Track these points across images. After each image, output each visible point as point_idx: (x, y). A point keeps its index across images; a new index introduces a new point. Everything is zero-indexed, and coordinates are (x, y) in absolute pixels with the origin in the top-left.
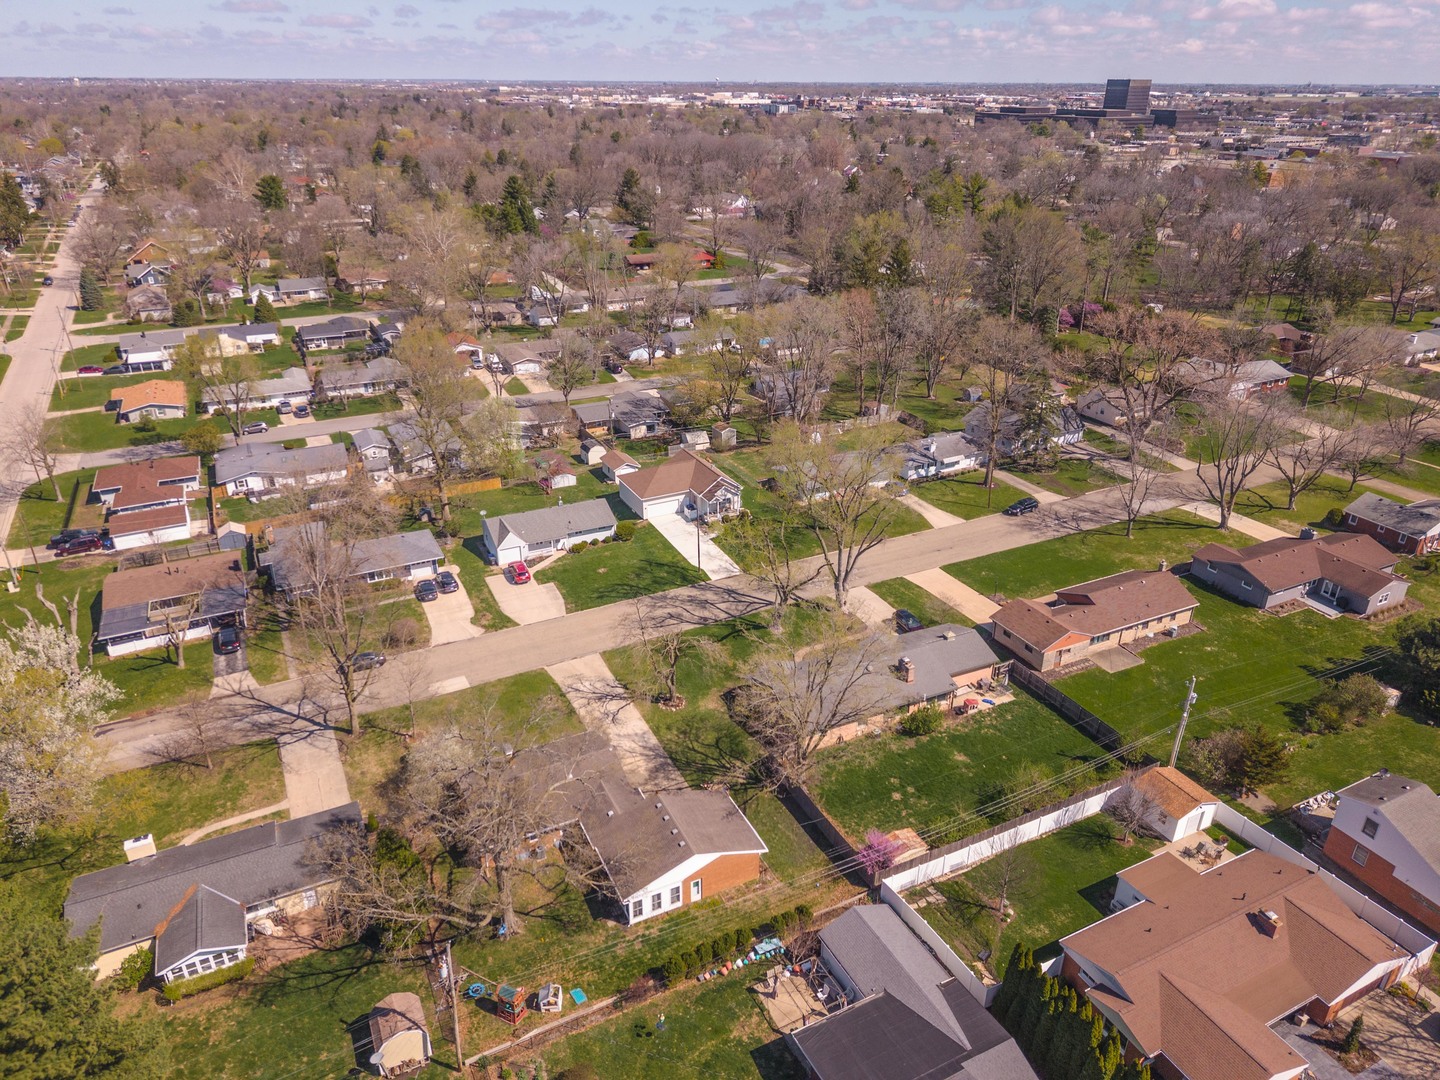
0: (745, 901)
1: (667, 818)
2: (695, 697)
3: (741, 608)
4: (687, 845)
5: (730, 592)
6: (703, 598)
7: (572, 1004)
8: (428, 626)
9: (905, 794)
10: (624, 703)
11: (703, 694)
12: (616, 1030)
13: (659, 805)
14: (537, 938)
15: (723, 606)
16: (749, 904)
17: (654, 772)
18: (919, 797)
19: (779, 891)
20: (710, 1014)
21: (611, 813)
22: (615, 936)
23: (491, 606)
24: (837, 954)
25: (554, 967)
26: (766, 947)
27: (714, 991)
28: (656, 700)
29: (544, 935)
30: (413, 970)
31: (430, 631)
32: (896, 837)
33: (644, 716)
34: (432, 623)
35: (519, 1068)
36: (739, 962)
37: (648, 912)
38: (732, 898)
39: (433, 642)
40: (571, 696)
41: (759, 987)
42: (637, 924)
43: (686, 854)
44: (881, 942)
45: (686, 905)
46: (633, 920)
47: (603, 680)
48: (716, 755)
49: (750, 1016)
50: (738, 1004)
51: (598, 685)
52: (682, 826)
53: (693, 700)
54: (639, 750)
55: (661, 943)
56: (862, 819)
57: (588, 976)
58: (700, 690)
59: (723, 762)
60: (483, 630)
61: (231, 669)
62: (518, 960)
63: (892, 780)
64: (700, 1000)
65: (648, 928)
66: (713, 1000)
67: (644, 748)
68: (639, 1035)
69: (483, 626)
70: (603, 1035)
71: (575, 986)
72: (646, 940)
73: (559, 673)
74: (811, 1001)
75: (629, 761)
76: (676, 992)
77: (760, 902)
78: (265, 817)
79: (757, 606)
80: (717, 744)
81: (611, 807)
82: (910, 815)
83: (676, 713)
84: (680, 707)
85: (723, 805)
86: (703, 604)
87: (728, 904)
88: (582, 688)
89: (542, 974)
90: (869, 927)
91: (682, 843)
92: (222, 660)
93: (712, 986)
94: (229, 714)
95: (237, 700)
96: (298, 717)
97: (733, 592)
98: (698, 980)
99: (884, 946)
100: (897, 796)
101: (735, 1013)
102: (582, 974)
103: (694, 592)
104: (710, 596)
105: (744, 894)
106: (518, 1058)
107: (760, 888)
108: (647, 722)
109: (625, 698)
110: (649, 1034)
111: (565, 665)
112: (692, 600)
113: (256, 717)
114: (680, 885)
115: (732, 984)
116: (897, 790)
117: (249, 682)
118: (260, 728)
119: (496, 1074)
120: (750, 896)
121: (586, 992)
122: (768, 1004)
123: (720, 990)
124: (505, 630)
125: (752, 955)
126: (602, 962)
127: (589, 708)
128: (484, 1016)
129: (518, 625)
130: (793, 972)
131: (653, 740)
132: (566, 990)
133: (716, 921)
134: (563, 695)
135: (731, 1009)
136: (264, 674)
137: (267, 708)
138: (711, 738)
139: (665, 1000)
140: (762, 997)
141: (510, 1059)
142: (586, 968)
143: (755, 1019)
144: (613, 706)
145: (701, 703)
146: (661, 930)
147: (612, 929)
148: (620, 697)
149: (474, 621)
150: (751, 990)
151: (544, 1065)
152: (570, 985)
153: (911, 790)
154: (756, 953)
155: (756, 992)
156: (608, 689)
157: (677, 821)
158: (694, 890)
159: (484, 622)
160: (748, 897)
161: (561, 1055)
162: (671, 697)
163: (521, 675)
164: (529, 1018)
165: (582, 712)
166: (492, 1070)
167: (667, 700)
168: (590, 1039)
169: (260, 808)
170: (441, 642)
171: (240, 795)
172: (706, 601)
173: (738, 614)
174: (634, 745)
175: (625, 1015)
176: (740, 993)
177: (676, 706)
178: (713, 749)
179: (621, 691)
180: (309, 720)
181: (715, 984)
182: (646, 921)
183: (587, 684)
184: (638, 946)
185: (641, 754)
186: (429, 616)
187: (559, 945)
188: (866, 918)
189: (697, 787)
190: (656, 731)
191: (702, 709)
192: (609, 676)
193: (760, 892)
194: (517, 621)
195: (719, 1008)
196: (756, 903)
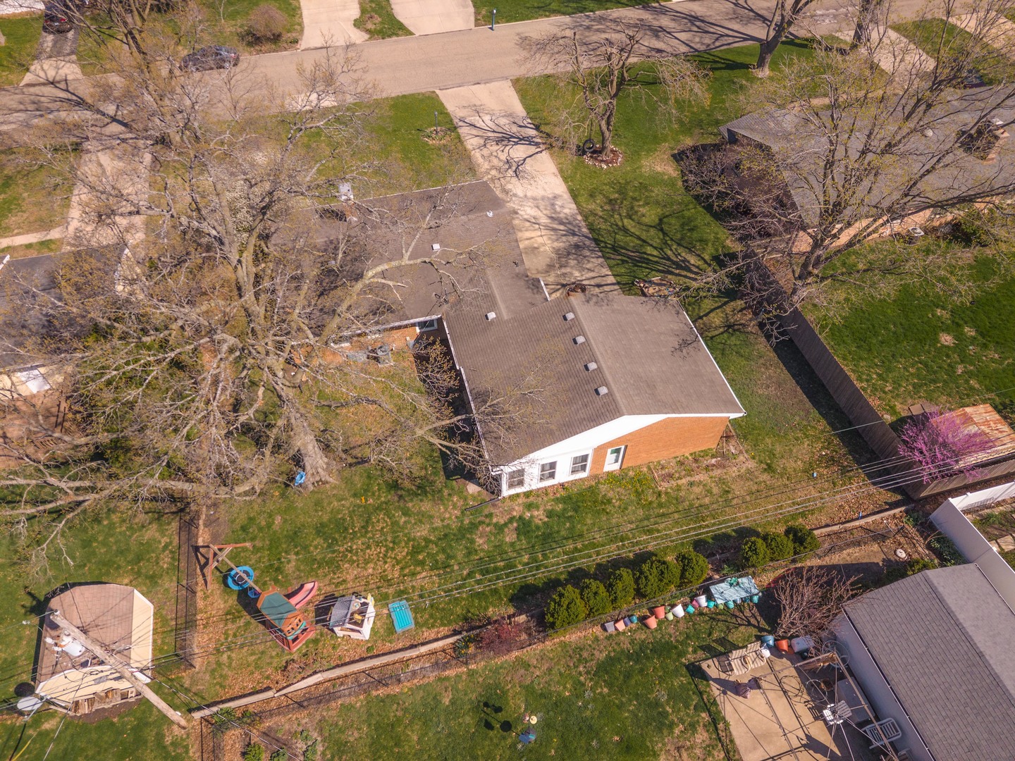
0: (691, 484)
1: (580, 340)
2: (637, 153)
3: (707, 41)
4: (610, 394)
5: (693, 19)
6: (656, 23)
7: (387, 628)
8: (301, 24)
9: (959, 337)
10: (533, 149)
11: (649, 151)
12: (453, 702)
13: (570, 316)
14: (355, 495)
15: (683, 36)
16: (697, 490)
17: (562, 257)
18: (985, 346)
19: (748, 476)
20: (620, 707)
21: (492, 315)
22: (476, 510)
23: (382, 8)
24: (883, 660)
25: (373, 551)
26: (729, 592)
27: (629, 657)
28: (581, 151)
29: (366, 491)
30: (159, 516)
31: (302, 30)
32: (968, 420)
33: (561, 171)
34: (306, 21)
35: (280, 746)
36: (679, 610)
37: (533, 482)
38: (671, 476)
39: (303, 44)
40: (464, 131)
41: (712, 668)
42: (512, 498)
43: (609, 412)
44: (987, 665)
45: (595, 477)
46: (506, 492)
47: (510, 115)
48: (656, 242)
49: (693, 727)
50: (672, 696)
51: (503, 121)
52: (605, 360)
53: (634, 156)
54: (544, 220)
55: (547, 538)
56: (889, 370)
57: (424, 579)
58: (647, 141)
59: (669, 253)
60: (367, 36)
61: (57, 53)
62: (320, 530)
63: (939, 312)
64: (605, 669)
65: (529, 507)
66: (628, 676)
67: (551, 218)
68: (489, 726)
69: (368, 31)
70: (427, 712)
71: (400, 594)
72: (524, 527)
73: (453, 101)
74: (807, 717)
75: (528, 234)
76: (564, 645)
77: (715, 490)
78: (29, 246)
79: (731, 40)
80: (660, 226)
81: (493, 306)
82: (971, 374)
83: (608, 172)
84: (615, 165)
85: (675, 326)
86: (657, 32)
87: (664, 486)
88: (480, 124)
89: (351, 562)
90: (958, 624)
91: (603, 390)
92: (50, 39)
93: (626, 645)
94: (31, 107)
95: (48, 90)
96: (114, 119)
97: (697, 18)
98: (605, 629)
99: (996, 679)
100: (946, 339)
101: (664, 715)
102: (414, 574)
103: (646, 15)
104: (665, 22)
105: (690, 472)
106: (283, 724)
107: (719, 466)
108: (565, 179)
109: (537, 144)
110: (507, 726)
111: (463, 91)
112: (641, 25)
113: (63, 114)
114: (590, 452)
115: (663, 649)
116: (947, 330)
117: (70, 70)
118: (65, 128)
119: (239, 747)
120: (701, 477)
121: (416, 610)
122: (730, 707)
123: (641, 654)
124: (395, 38)
125: (702, 600)
126: (449, 557)
127: (485, 152)
128: (248, 624)
129: (411, 34)
130: (776, 650)
131: (568, 208)
132: (382, 600)
133: (641, 512)
134: (454, 129)
135: (657, 704)
136: (89, 62)
137: (78, 104)
138: (650, 214)
139: (542, 657)
140: (715, 690)
141: (268, 723)
142: (422, 563)
143: (701, 736)
144: (519, 152)
145: (644, 162)
146: (550, 514)
147: (474, 498)
148: (529, 141)
149: (358, 24)
150: (696, 672)
151: (320, 748)
152: (391, 591)
153: (969, 331)
154: (710, 597)
155: (705, 676)
156: (515, 129)
157: (598, 350)
158: (610, 457)
159: (370, 26)
160: (697, 478)
161: (352, 736)
162: (603, 148)
163: (404, 96)
164: (316, 641)
165: (477, 155)
166: (233, 739)
167: (596, 153)
168: (406, 710)
169: (28, 232)
170: (312, 45)
171: (10, 211)
172: (663, 29)
173: (703, 48)
174: (538, 213)
175: (471, 674)
176: (676, 672)
177: (606, 162)
178: (652, 232)
179: (533, 133)
180: (125, 125)
181: (632, 642)
182: (527, 494)
183: (487, 118)
184: (510, 536)
185: (547, 228)
186: (305, 13)
187: (388, 514)
188: (951, 601)
189: (628, 287)
190: (574, 195)
191: (645, 170)
192: (520, 110)
193: (717, 472)
194: (411, 29)
195: (637, 696)
196: (709, 491)
